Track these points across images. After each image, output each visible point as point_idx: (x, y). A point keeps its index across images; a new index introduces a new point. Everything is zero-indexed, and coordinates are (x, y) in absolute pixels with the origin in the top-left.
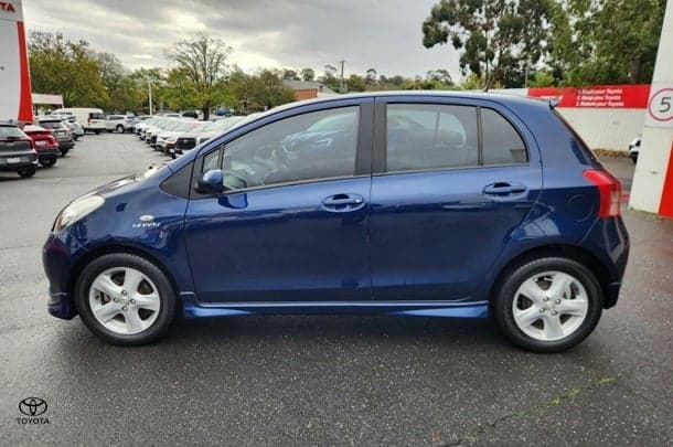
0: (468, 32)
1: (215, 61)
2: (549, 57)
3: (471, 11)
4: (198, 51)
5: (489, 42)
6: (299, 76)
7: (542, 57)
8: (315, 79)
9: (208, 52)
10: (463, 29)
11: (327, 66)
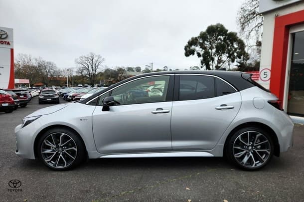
0: (203, 50)
1: (97, 64)
2: (239, 60)
3: (204, 42)
4: (90, 60)
5: (213, 54)
6: (134, 70)
7: (236, 60)
8: (141, 71)
9: (94, 61)
10: (201, 49)
11: (146, 66)
